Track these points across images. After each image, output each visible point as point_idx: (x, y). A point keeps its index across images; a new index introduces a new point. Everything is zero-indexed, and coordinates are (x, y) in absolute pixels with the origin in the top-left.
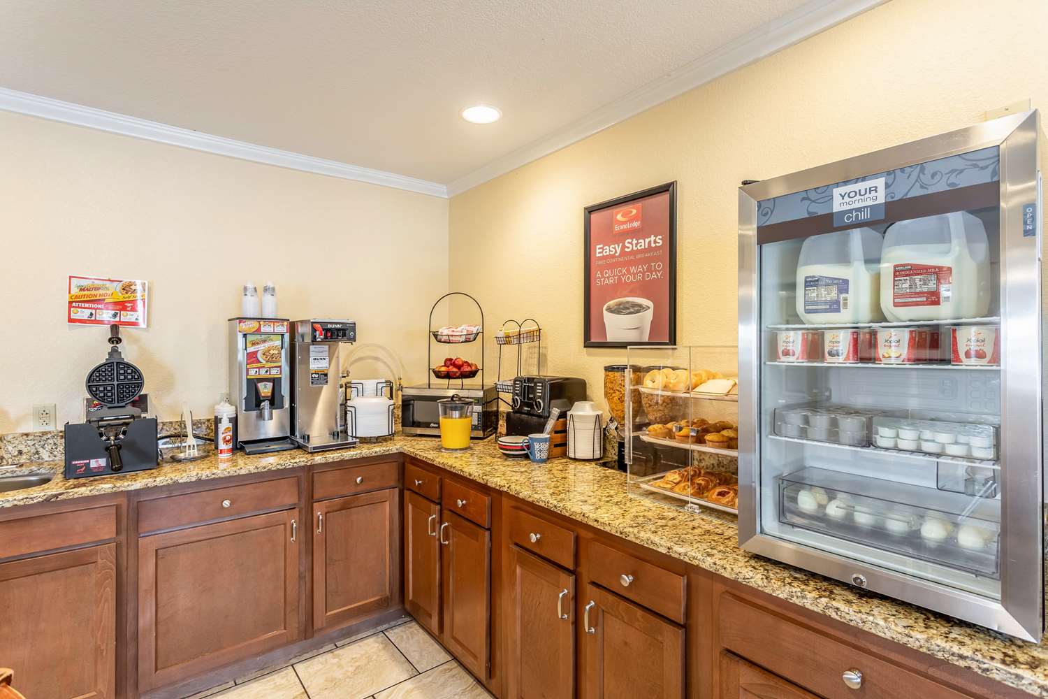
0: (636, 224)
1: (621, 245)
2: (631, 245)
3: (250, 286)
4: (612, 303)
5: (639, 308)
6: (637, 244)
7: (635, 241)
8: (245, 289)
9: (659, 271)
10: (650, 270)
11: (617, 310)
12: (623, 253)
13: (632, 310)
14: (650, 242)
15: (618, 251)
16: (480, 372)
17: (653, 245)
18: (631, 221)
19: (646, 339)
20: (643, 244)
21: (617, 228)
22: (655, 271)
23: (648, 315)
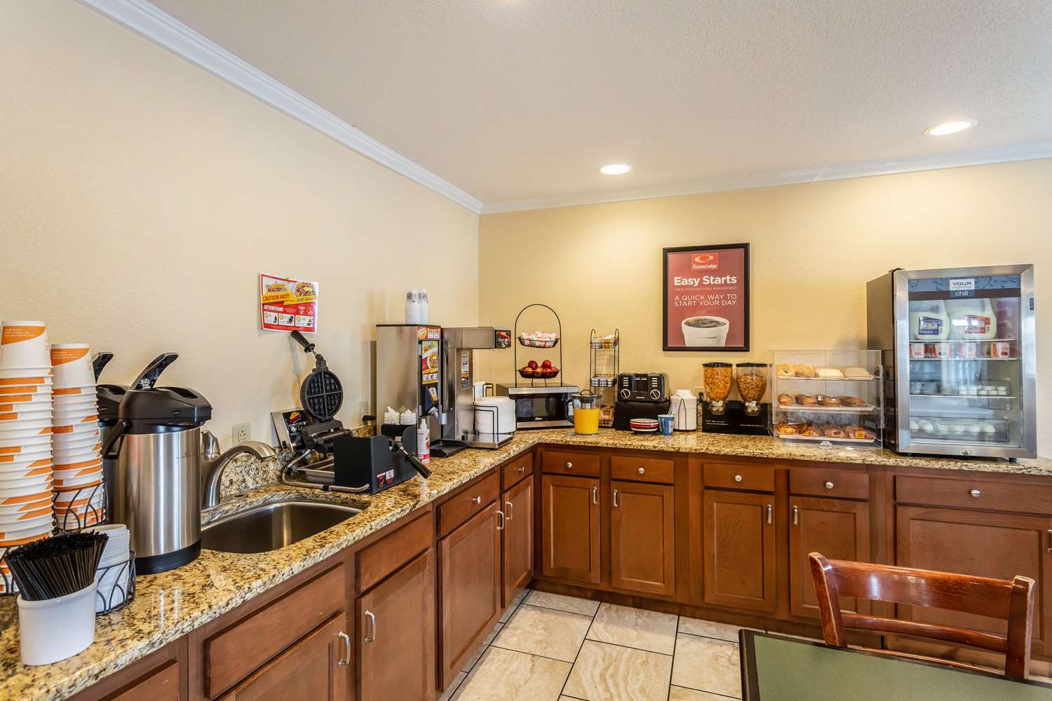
0: (713, 267)
1: (699, 279)
2: (708, 280)
3: (415, 292)
4: (690, 319)
5: (717, 324)
6: (714, 281)
7: (712, 278)
8: (410, 296)
9: (734, 300)
10: (725, 298)
11: (697, 324)
12: (701, 284)
13: (709, 325)
14: (726, 280)
15: (697, 283)
16: (559, 374)
17: (728, 282)
18: (709, 263)
19: (723, 344)
20: (719, 281)
21: (695, 267)
22: (731, 299)
23: (725, 329)
